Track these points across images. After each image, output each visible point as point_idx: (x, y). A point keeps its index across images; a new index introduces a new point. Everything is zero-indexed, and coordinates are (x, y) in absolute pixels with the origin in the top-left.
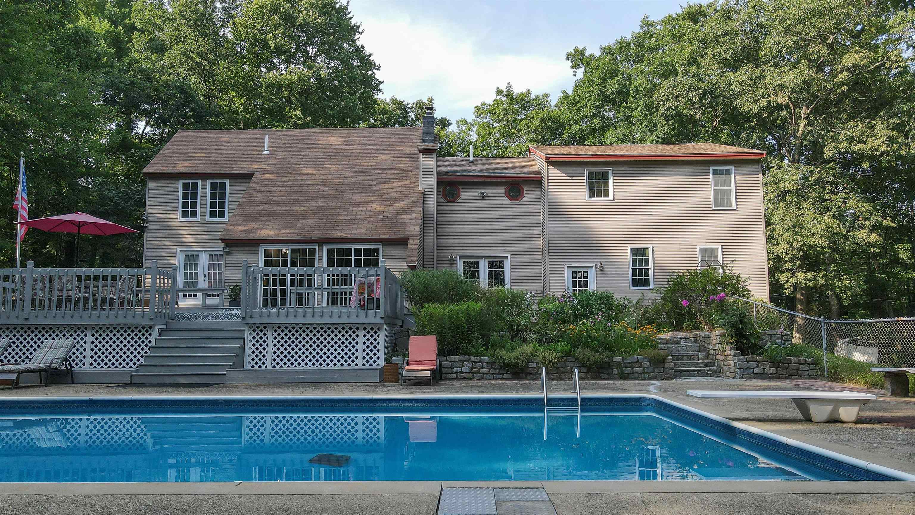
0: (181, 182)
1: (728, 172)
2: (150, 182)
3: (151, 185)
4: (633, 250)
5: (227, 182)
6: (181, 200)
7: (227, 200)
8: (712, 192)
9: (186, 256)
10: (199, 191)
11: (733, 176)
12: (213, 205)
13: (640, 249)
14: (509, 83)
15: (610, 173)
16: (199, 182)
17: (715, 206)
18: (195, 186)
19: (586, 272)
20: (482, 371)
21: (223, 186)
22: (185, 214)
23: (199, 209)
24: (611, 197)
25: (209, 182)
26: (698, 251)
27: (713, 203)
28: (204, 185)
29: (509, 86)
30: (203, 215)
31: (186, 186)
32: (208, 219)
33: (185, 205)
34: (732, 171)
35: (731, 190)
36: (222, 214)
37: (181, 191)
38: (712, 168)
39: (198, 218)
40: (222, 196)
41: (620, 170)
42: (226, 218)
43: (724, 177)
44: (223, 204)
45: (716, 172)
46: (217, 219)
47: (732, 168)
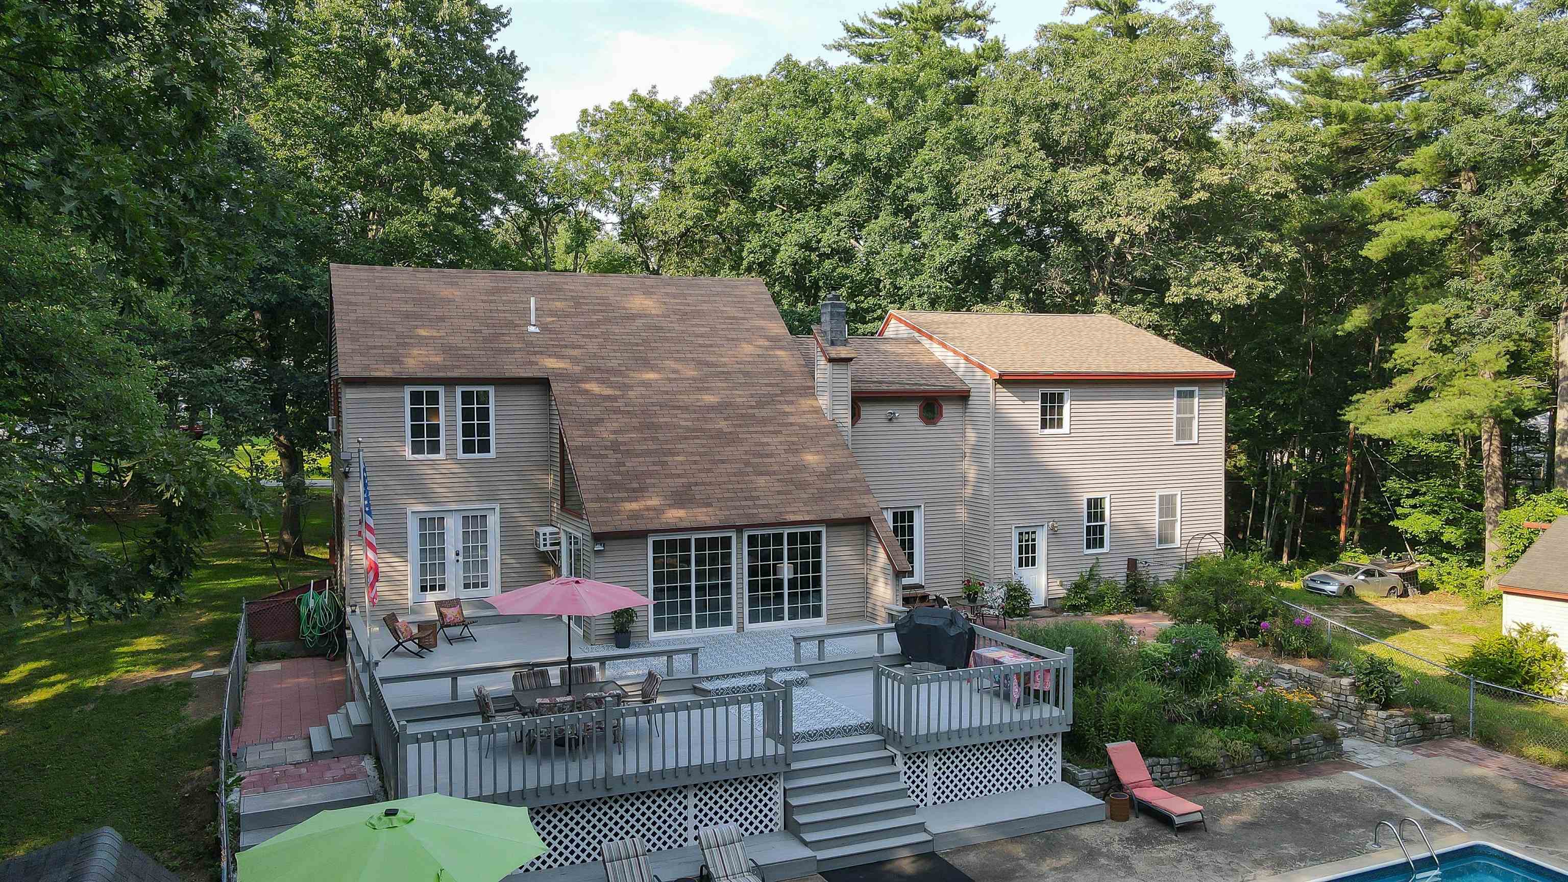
0: (408, 390)
1: (1191, 394)
2: (348, 390)
3: (349, 395)
4: (1089, 501)
5: (491, 390)
6: (408, 423)
7: (492, 421)
8: (1174, 420)
9: (422, 520)
10: (441, 407)
11: (1196, 400)
12: (467, 430)
13: (1096, 500)
14: (654, 87)
15: (1067, 395)
16: (441, 390)
17: (1178, 439)
18: (433, 397)
19: (1034, 533)
20: (1171, 775)
21: (483, 398)
22: (417, 448)
23: (442, 438)
24: (1066, 429)
25: (459, 390)
26: (1157, 499)
27: (1174, 436)
28: (450, 395)
29: (653, 91)
30: (451, 448)
31: (416, 398)
32: (461, 455)
33: (417, 431)
34: (1197, 393)
35: (1192, 418)
36: (484, 447)
37: (408, 407)
38: (1176, 389)
39: (441, 455)
40: (484, 414)
41: (1080, 391)
42: (492, 454)
43: (1187, 401)
44: (484, 430)
45: (1180, 395)
46: (477, 455)
47: (1196, 389)
